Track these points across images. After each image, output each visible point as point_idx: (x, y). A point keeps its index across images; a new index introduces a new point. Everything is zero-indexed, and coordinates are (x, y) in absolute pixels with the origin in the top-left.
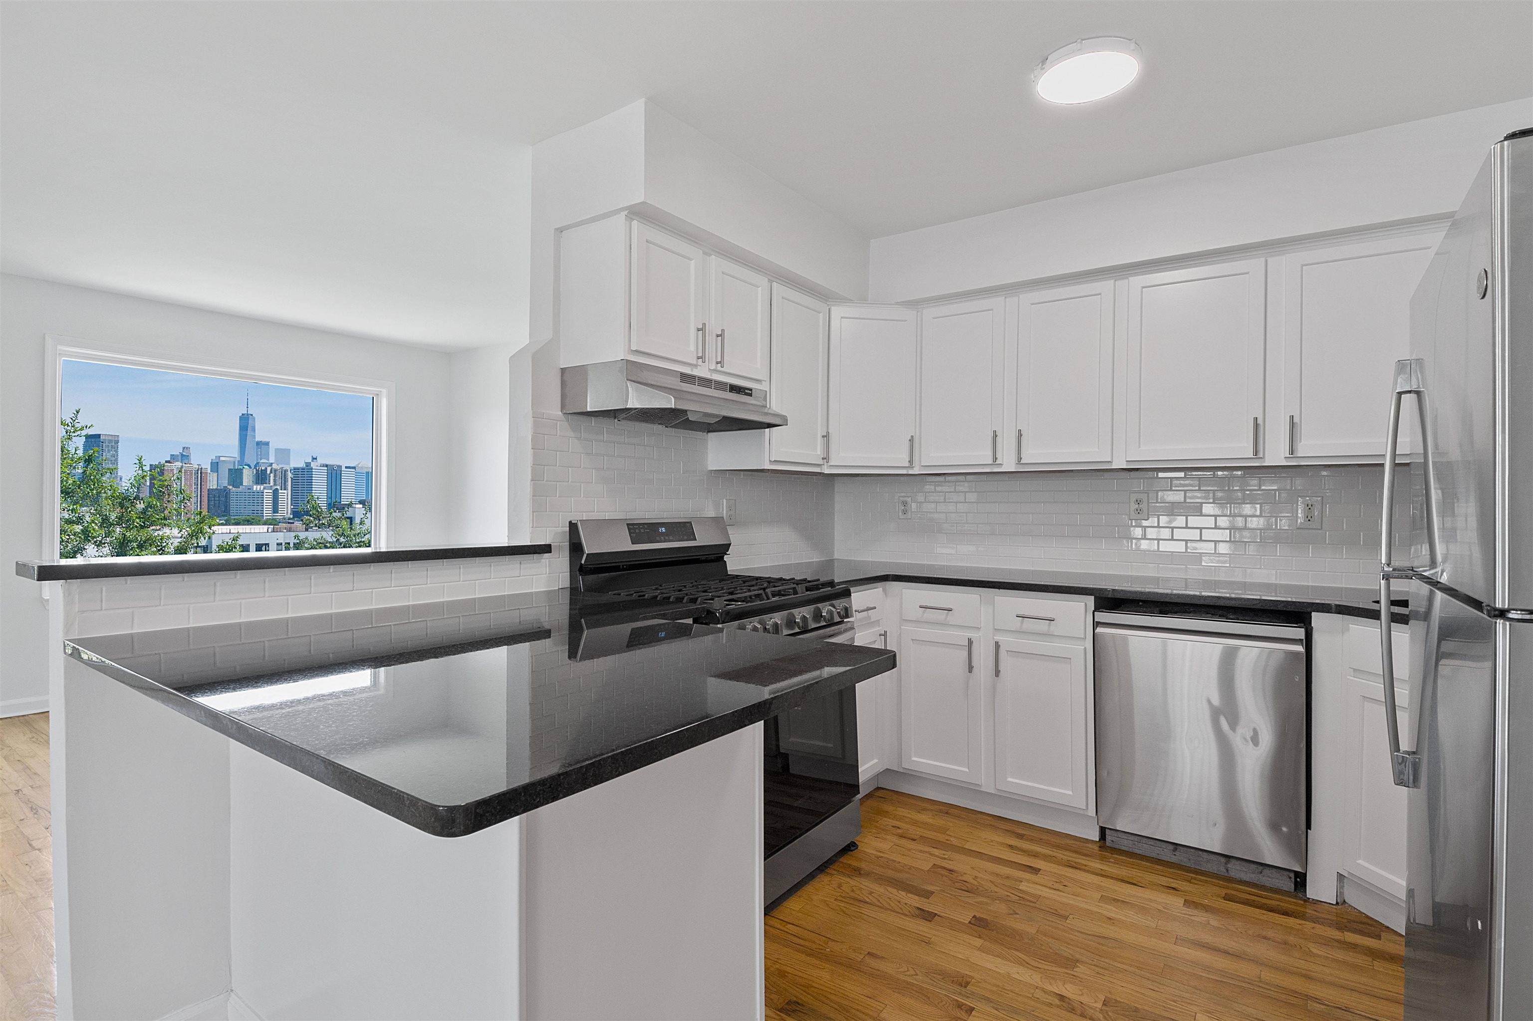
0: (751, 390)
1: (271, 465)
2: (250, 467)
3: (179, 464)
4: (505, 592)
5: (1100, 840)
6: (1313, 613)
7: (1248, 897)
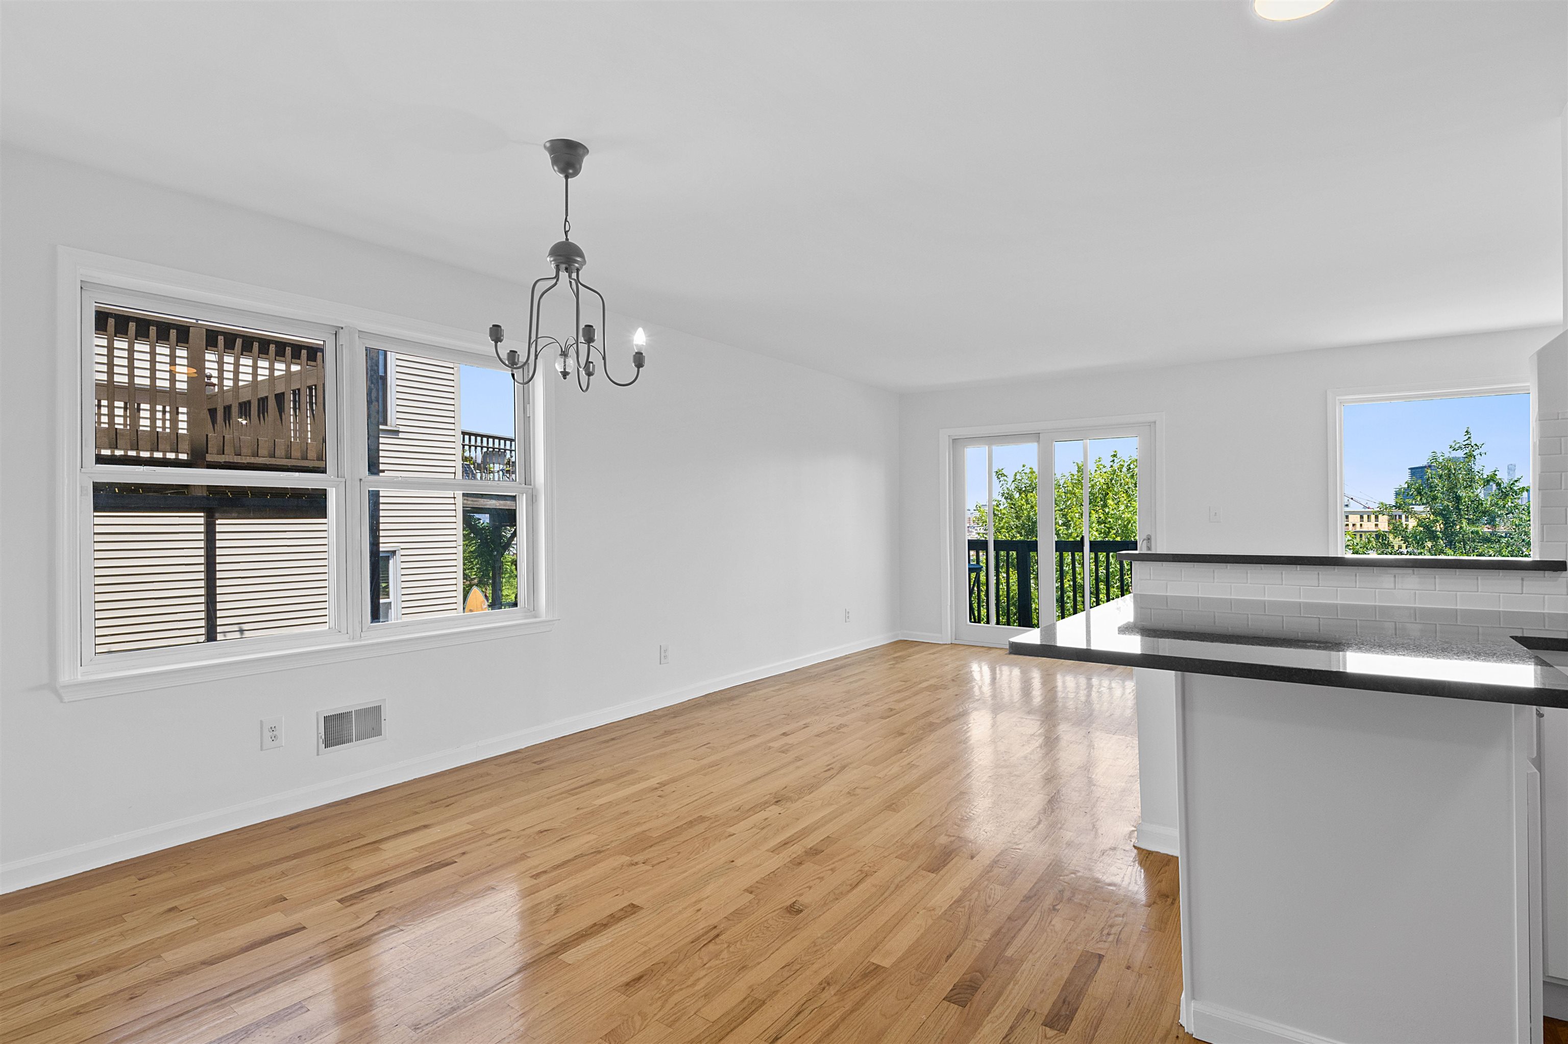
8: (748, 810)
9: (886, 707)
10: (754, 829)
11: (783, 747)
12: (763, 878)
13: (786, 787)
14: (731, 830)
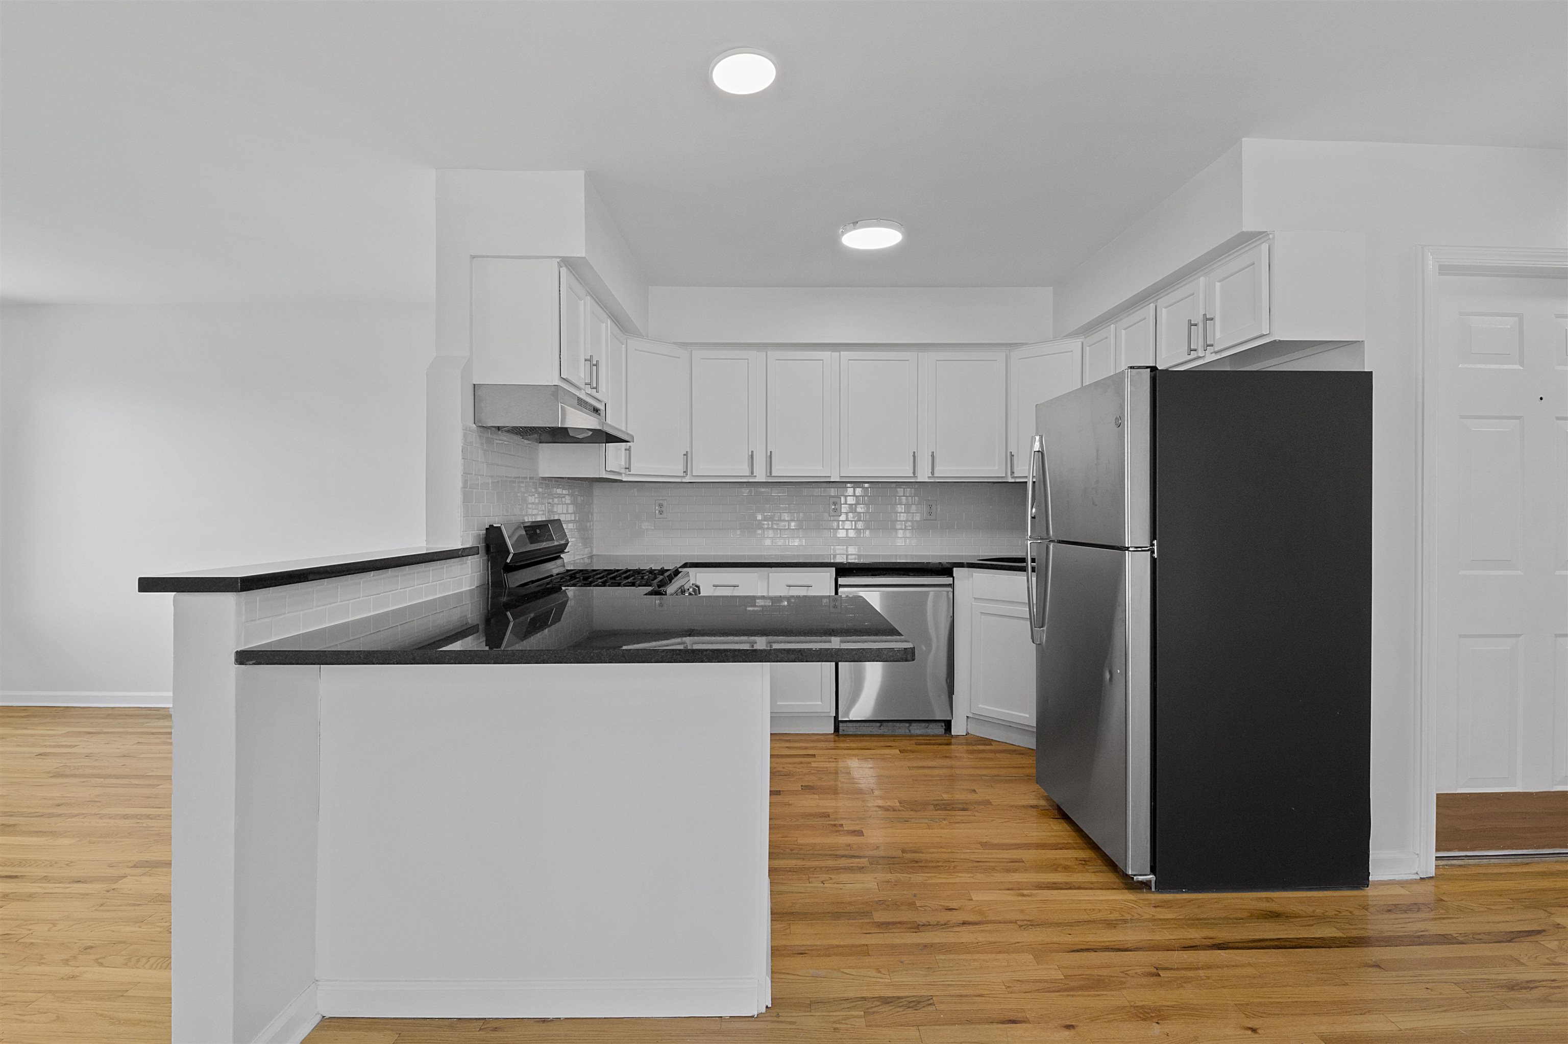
0: (600, 410)
4: (462, 588)
5: (834, 732)
6: (955, 569)
7: (924, 741)
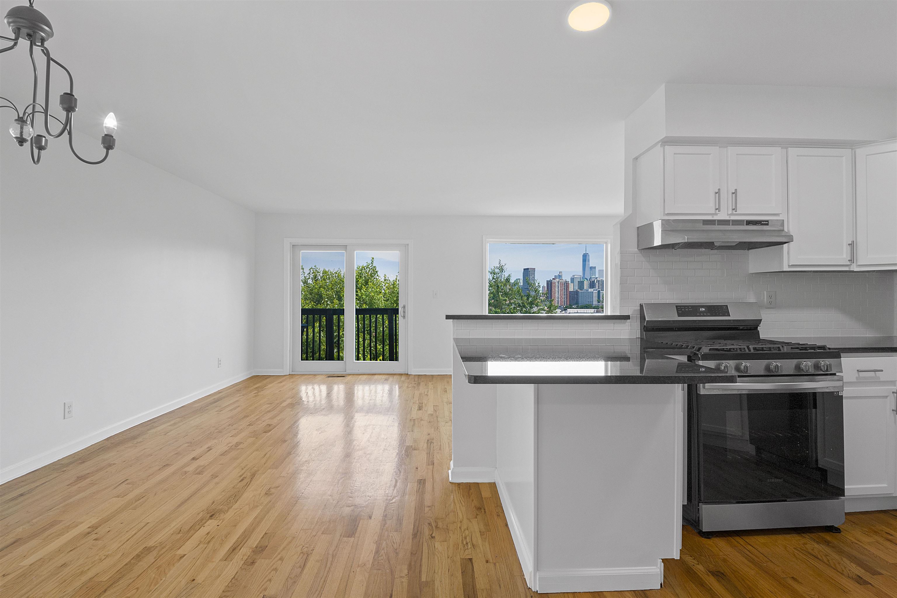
0: (768, 221)
1: (597, 278)
2: (587, 280)
3: (558, 280)
8: (189, 531)
9: (265, 424)
10: (201, 546)
11: (197, 470)
12: (228, 586)
13: (214, 502)
14: (180, 552)
